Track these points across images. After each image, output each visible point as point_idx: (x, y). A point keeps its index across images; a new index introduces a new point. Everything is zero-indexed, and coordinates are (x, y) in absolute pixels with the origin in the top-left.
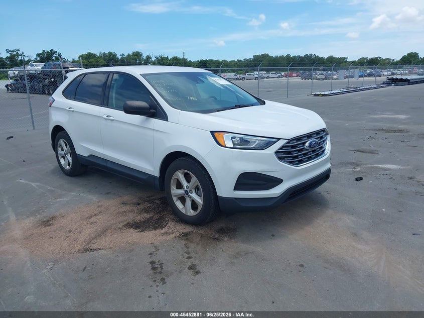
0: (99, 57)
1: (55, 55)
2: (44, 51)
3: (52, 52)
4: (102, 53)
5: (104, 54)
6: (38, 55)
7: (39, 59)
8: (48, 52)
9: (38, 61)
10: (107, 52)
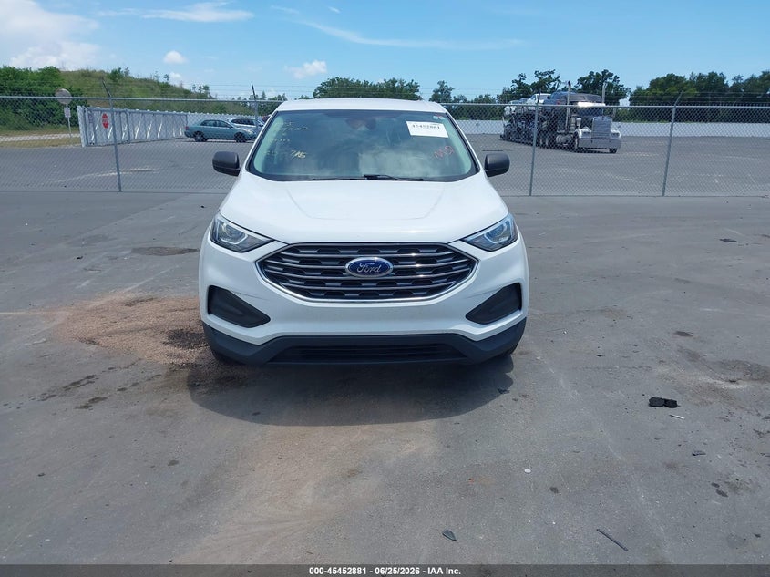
0: (687, 82)
1: (608, 80)
2: (592, 73)
3: (606, 75)
4: (697, 74)
5: (701, 77)
6: (581, 80)
7: (581, 87)
8: (598, 74)
9: (580, 91)
10: (706, 73)
